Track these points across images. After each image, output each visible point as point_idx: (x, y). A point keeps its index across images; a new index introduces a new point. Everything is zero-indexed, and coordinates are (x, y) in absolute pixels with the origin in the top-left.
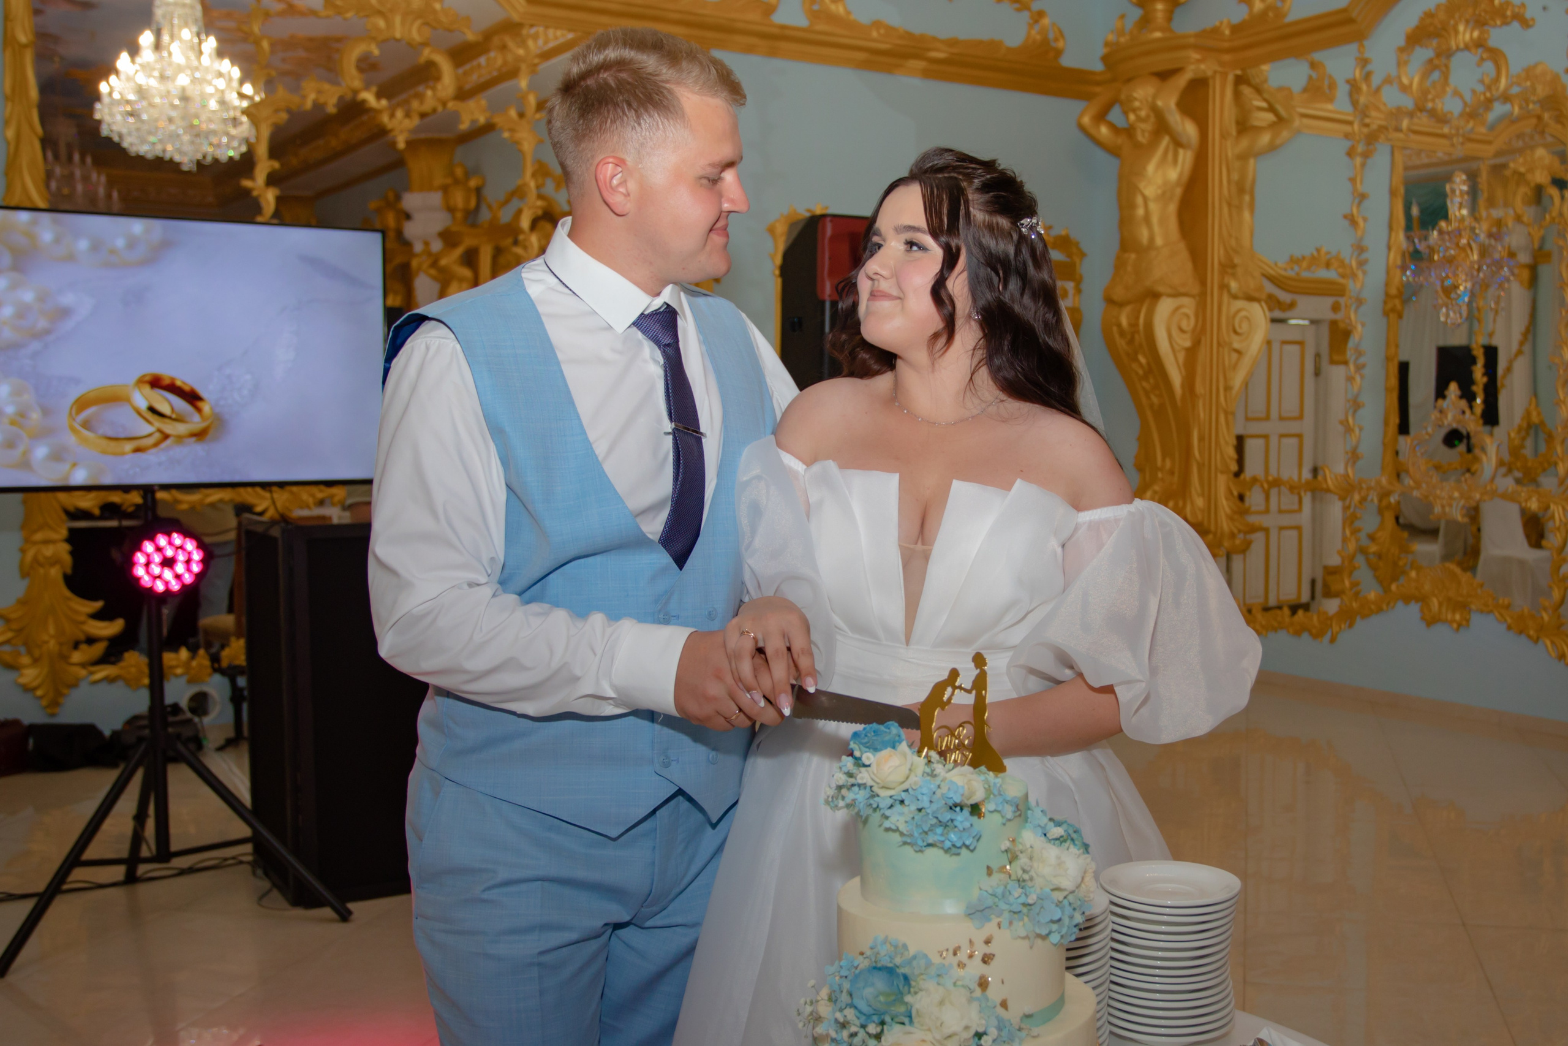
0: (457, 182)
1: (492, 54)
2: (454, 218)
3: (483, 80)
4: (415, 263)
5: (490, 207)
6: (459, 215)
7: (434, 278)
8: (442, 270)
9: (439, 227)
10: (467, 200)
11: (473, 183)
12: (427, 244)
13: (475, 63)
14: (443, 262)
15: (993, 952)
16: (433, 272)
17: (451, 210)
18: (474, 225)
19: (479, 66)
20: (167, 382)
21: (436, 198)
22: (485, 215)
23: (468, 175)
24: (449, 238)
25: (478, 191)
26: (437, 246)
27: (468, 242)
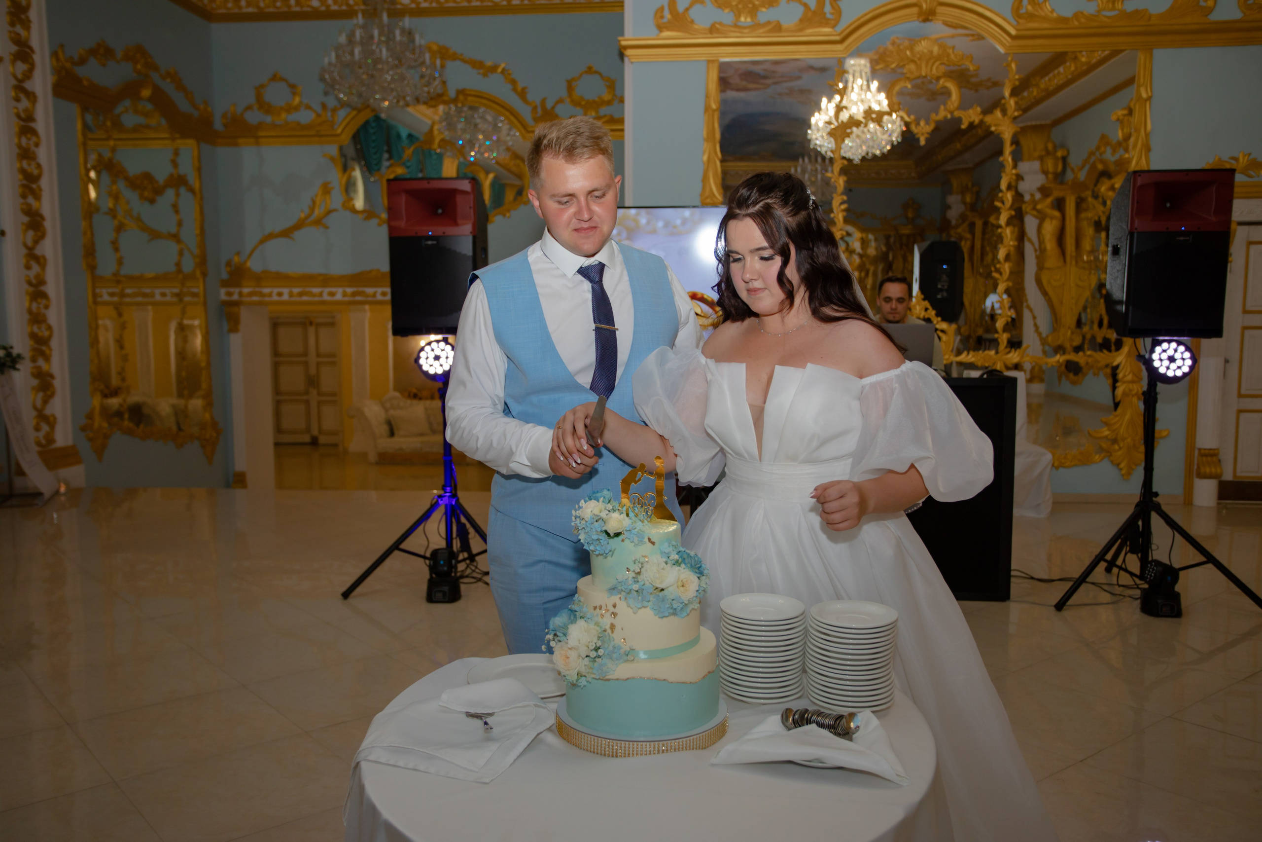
0: (1048, 153)
1: (1068, 64)
2: (1047, 178)
3: (1061, 82)
4: (1024, 207)
5: (1073, 170)
6: (1050, 176)
7: (1036, 217)
8: (1039, 211)
9: (1039, 184)
10: (1056, 165)
11: (1059, 154)
12: (1032, 195)
13: (1056, 72)
14: (1039, 207)
15: (617, 612)
16: (1035, 213)
17: (1045, 173)
18: (1062, 183)
19: (1059, 73)
20: (700, 296)
21: (1036, 165)
22: (1069, 175)
23: (1055, 148)
24: (1044, 191)
25: (1064, 159)
26: (1038, 196)
27: (1057, 194)
